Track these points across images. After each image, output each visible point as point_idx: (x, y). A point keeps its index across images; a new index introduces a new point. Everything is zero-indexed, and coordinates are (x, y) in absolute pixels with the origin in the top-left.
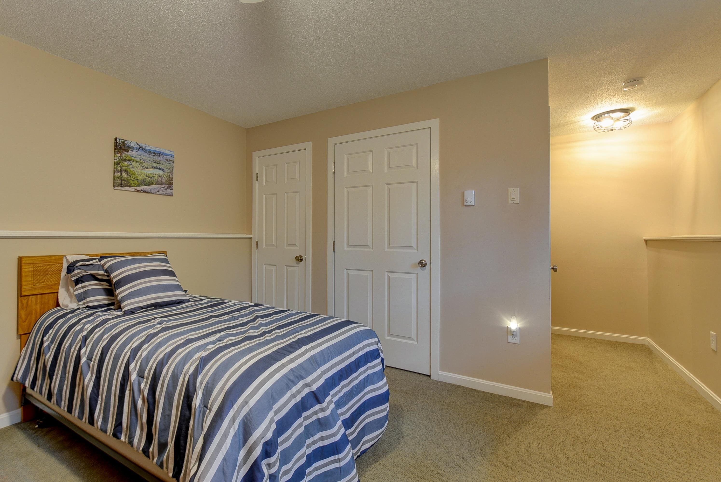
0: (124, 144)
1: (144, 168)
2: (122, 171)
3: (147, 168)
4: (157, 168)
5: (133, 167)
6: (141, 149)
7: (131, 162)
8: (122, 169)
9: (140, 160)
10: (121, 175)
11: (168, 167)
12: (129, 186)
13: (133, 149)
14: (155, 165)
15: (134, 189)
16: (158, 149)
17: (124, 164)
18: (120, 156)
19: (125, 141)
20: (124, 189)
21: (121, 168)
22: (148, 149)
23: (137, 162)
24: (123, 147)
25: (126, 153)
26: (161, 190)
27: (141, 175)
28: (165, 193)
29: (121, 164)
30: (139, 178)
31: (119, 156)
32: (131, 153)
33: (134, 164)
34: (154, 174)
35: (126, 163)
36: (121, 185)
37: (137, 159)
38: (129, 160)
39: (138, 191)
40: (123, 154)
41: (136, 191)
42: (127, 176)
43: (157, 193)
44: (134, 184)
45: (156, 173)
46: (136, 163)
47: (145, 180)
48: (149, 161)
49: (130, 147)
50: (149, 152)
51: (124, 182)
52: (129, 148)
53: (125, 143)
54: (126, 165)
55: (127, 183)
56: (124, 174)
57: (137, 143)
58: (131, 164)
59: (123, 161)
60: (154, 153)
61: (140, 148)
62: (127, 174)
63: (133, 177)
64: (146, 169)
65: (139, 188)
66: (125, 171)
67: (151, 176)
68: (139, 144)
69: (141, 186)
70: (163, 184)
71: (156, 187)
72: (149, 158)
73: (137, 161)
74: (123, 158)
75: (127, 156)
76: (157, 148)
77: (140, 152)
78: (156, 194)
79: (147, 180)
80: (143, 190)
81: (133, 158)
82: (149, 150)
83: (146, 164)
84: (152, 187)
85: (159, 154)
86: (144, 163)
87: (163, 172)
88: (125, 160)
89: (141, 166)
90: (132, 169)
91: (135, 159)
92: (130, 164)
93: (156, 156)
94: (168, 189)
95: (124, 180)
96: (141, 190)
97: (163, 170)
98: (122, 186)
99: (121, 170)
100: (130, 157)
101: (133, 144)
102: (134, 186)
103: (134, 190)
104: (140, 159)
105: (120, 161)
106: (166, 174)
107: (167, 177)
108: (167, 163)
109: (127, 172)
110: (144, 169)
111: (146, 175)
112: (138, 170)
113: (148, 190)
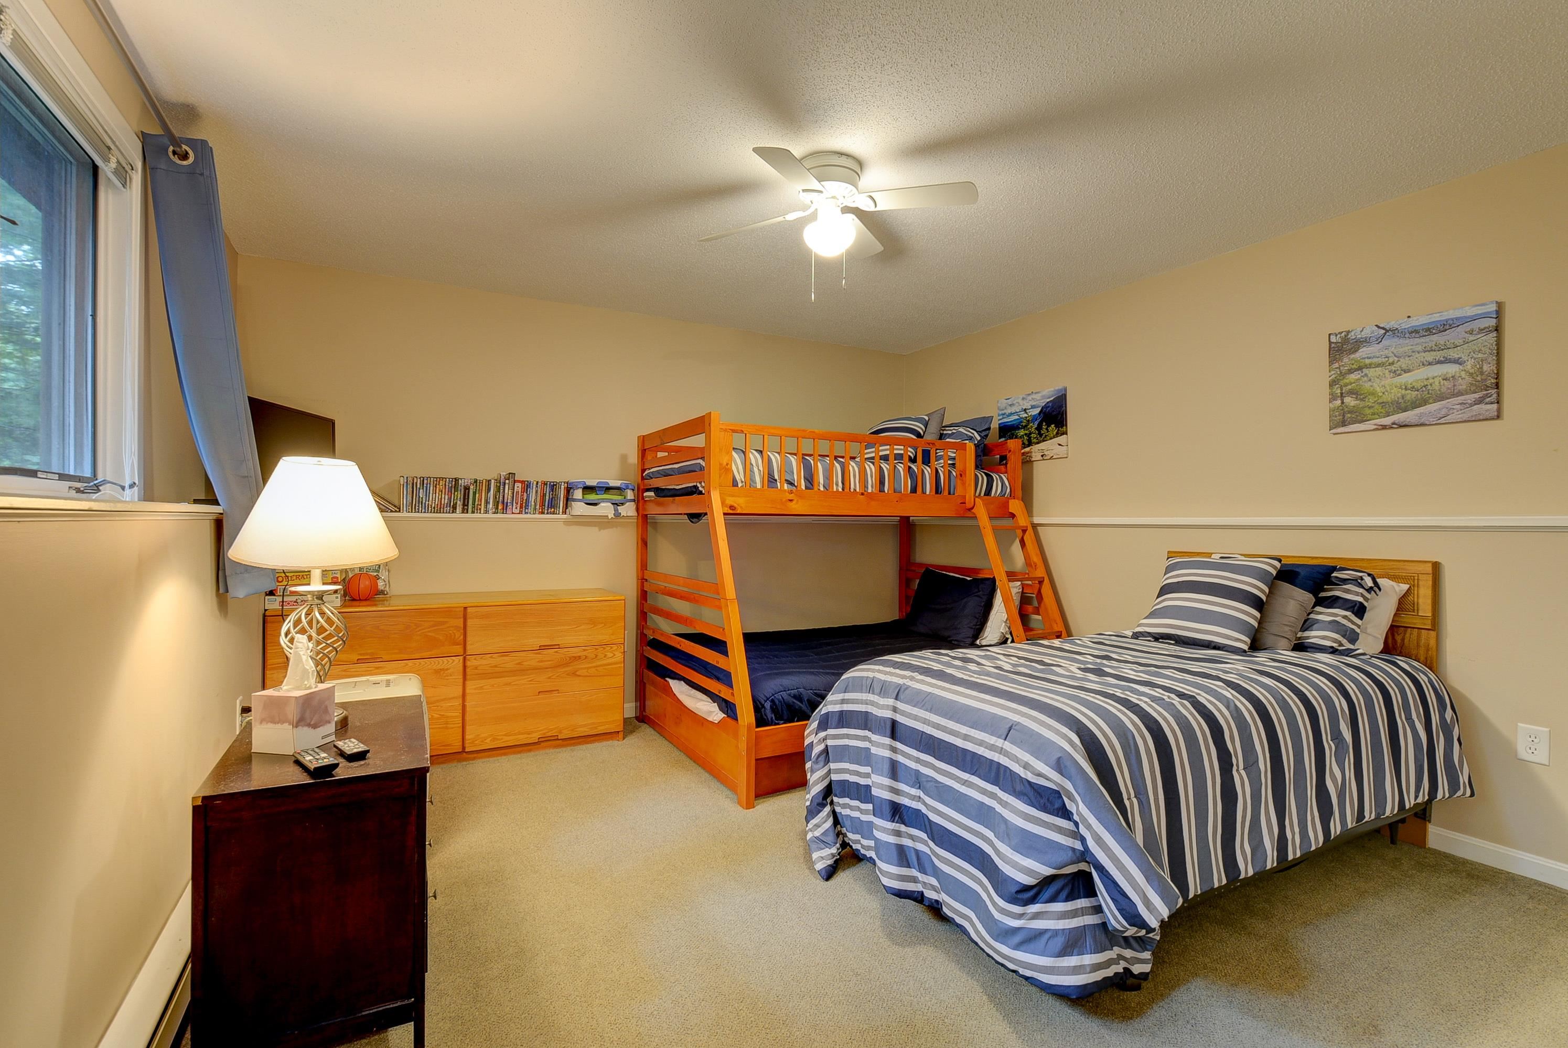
0: (1346, 340)
1: (1399, 372)
2: (1344, 395)
3: (1409, 371)
4: (1440, 362)
5: (1370, 380)
6: (1388, 334)
7: (1364, 370)
8: (1343, 391)
9: (1387, 359)
10: (1343, 403)
11: (1475, 347)
12: (1360, 422)
13: (1368, 343)
14: (1430, 357)
15: (1375, 425)
16: (1438, 315)
17: (1347, 381)
18: (1339, 368)
19: (1348, 332)
20: (1349, 431)
21: (1341, 390)
22: (1409, 326)
23: (1378, 365)
24: (1344, 346)
25: (1352, 356)
26: (1451, 412)
27: (1392, 391)
28: (1465, 417)
29: (1342, 383)
30: (1387, 398)
31: (1336, 368)
32: (1363, 352)
33: (1371, 372)
34: (1428, 379)
35: (1353, 377)
36: (1344, 423)
37: (1379, 359)
38: (1360, 369)
39: (1384, 427)
40: (1346, 360)
41: (1380, 427)
42: (1355, 402)
43: (1440, 421)
44: (1375, 414)
45: (1436, 375)
46: (1377, 369)
47: (1403, 398)
48: (1413, 352)
49: (1360, 342)
50: (1411, 333)
51: (1349, 415)
52: (1359, 344)
53: (1349, 336)
54: (1353, 381)
55: (1357, 416)
56: (1348, 400)
57: (1376, 326)
58: (1366, 375)
59: (1345, 374)
60: (1428, 330)
61: (1385, 333)
62: (1356, 398)
63: (1371, 401)
64: (1405, 372)
65: (1387, 421)
66: (1351, 393)
67: (1418, 385)
68: (1381, 326)
69: (1393, 415)
70: (1460, 394)
71: (1437, 408)
72: (1412, 345)
73: (1380, 364)
74: (1346, 368)
75: (1353, 362)
76: (1435, 315)
77: (1385, 342)
78: (1436, 424)
79: (1408, 397)
80: (1396, 422)
81: (1367, 361)
82: (1410, 330)
83: (1404, 363)
84: (1422, 411)
85: (1445, 326)
86: (1399, 361)
87: (1458, 365)
88: (1351, 371)
89: (1390, 372)
90: (1368, 385)
91: (1375, 360)
92: (1363, 374)
93: (1435, 334)
94: (1476, 404)
95: (1349, 412)
96: (1394, 424)
97: (1457, 361)
98: (1345, 426)
99: (1342, 394)
100: (1361, 361)
101: (1367, 333)
102: (1373, 419)
103: (1376, 427)
104: (1386, 357)
105: (1338, 378)
106: (1469, 367)
107: (1471, 374)
108: (1471, 338)
109: (1353, 394)
110: (1400, 375)
111: (1404, 387)
112: (1383, 383)
113: (1414, 421)
